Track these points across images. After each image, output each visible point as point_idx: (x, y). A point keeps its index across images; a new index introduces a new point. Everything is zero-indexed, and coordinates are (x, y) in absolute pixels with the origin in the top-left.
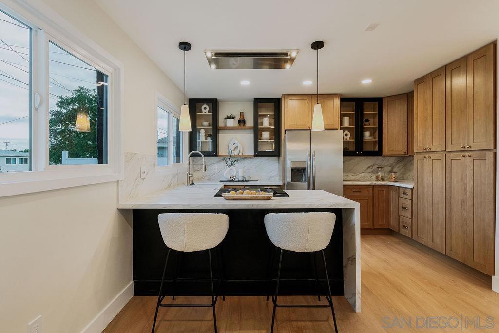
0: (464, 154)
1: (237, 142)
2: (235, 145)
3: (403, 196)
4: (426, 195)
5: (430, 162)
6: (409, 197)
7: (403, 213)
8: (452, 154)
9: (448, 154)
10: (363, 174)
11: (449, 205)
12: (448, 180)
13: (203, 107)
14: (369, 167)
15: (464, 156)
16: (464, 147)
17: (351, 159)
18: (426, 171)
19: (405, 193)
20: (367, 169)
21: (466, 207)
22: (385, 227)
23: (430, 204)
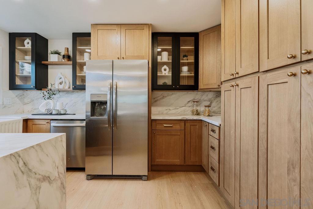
0: (293, 70)
1: (62, 77)
2: (61, 80)
3: (211, 133)
4: (233, 137)
5: (238, 92)
6: (216, 135)
7: (211, 152)
8: (269, 75)
9: (263, 76)
10: (183, 108)
11: (265, 162)
12: (263, 120)
13: (26, 42)
14: (189, 102)
15: (294, 75)
16: (294, 57)
17: (172, 94)
18: (233, 104)
19: (213, 131)
20: (187, 103)
21: (297, 175)
22: (198, 164)
23: (238, 151)
